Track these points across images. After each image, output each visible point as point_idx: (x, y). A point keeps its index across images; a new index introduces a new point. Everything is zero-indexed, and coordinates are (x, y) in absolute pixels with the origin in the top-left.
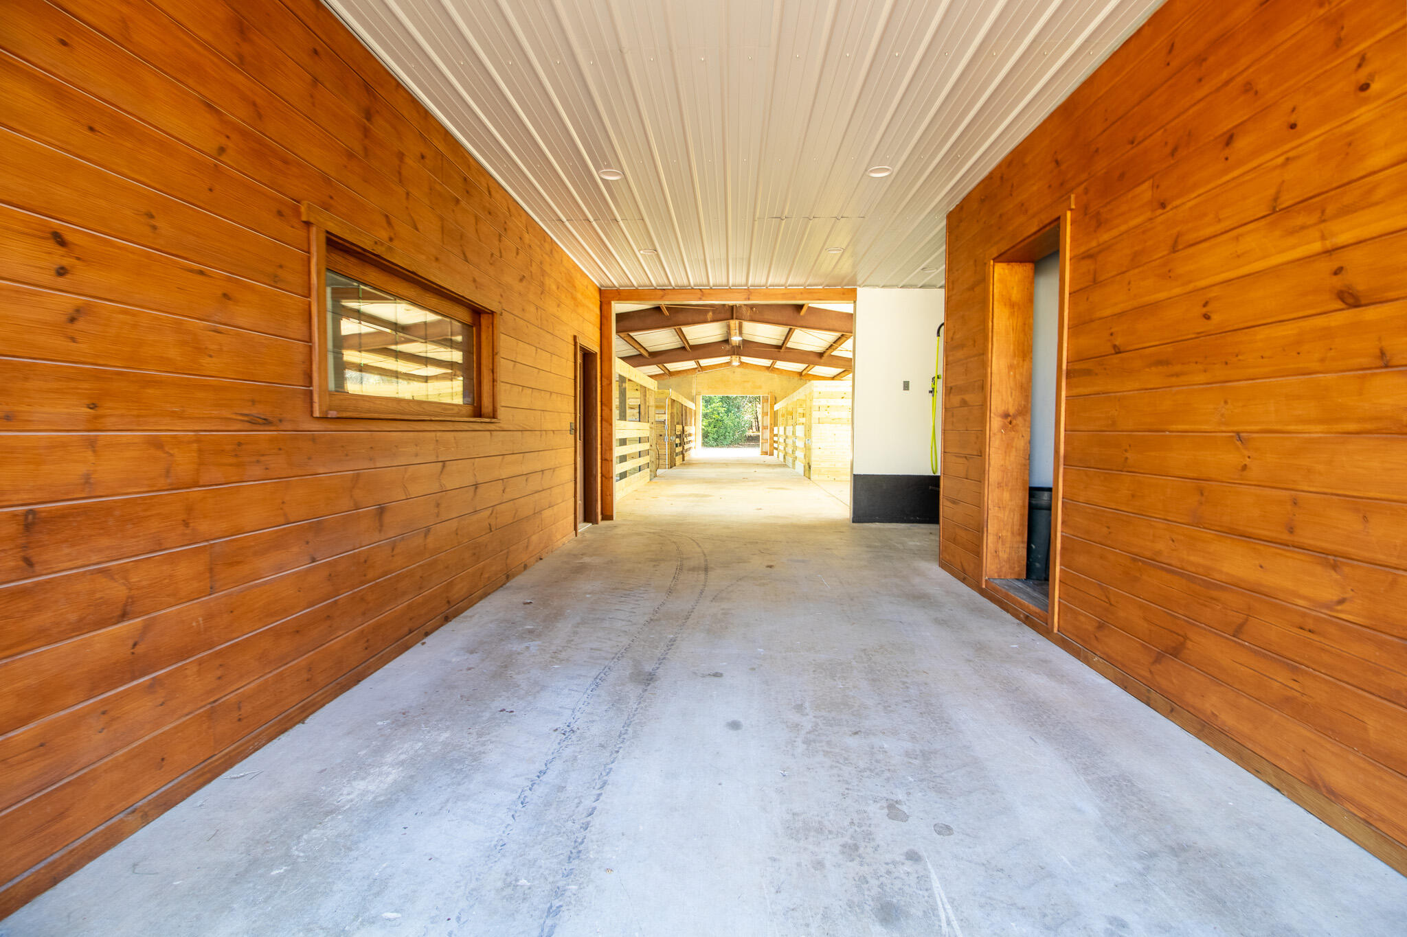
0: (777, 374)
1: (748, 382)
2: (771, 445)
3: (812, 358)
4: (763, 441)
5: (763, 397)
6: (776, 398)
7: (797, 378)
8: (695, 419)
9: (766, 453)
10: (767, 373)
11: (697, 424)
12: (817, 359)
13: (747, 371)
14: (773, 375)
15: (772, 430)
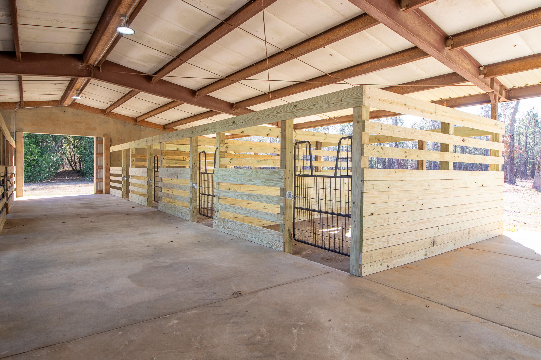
0: (112, 118)
1: (81, 122)
2: (107, 184)
3: (185, 95)
4: (98, 180)
5: (97, 138)
6: (111, 140)
7: (132, 123)
8: (15, 158)
9: (101, 192)
10: (102, 116)
11: (18, 164)
12: (189, 97)
13: (80, 112)
14: (108, 118)
15: (108, 170)
